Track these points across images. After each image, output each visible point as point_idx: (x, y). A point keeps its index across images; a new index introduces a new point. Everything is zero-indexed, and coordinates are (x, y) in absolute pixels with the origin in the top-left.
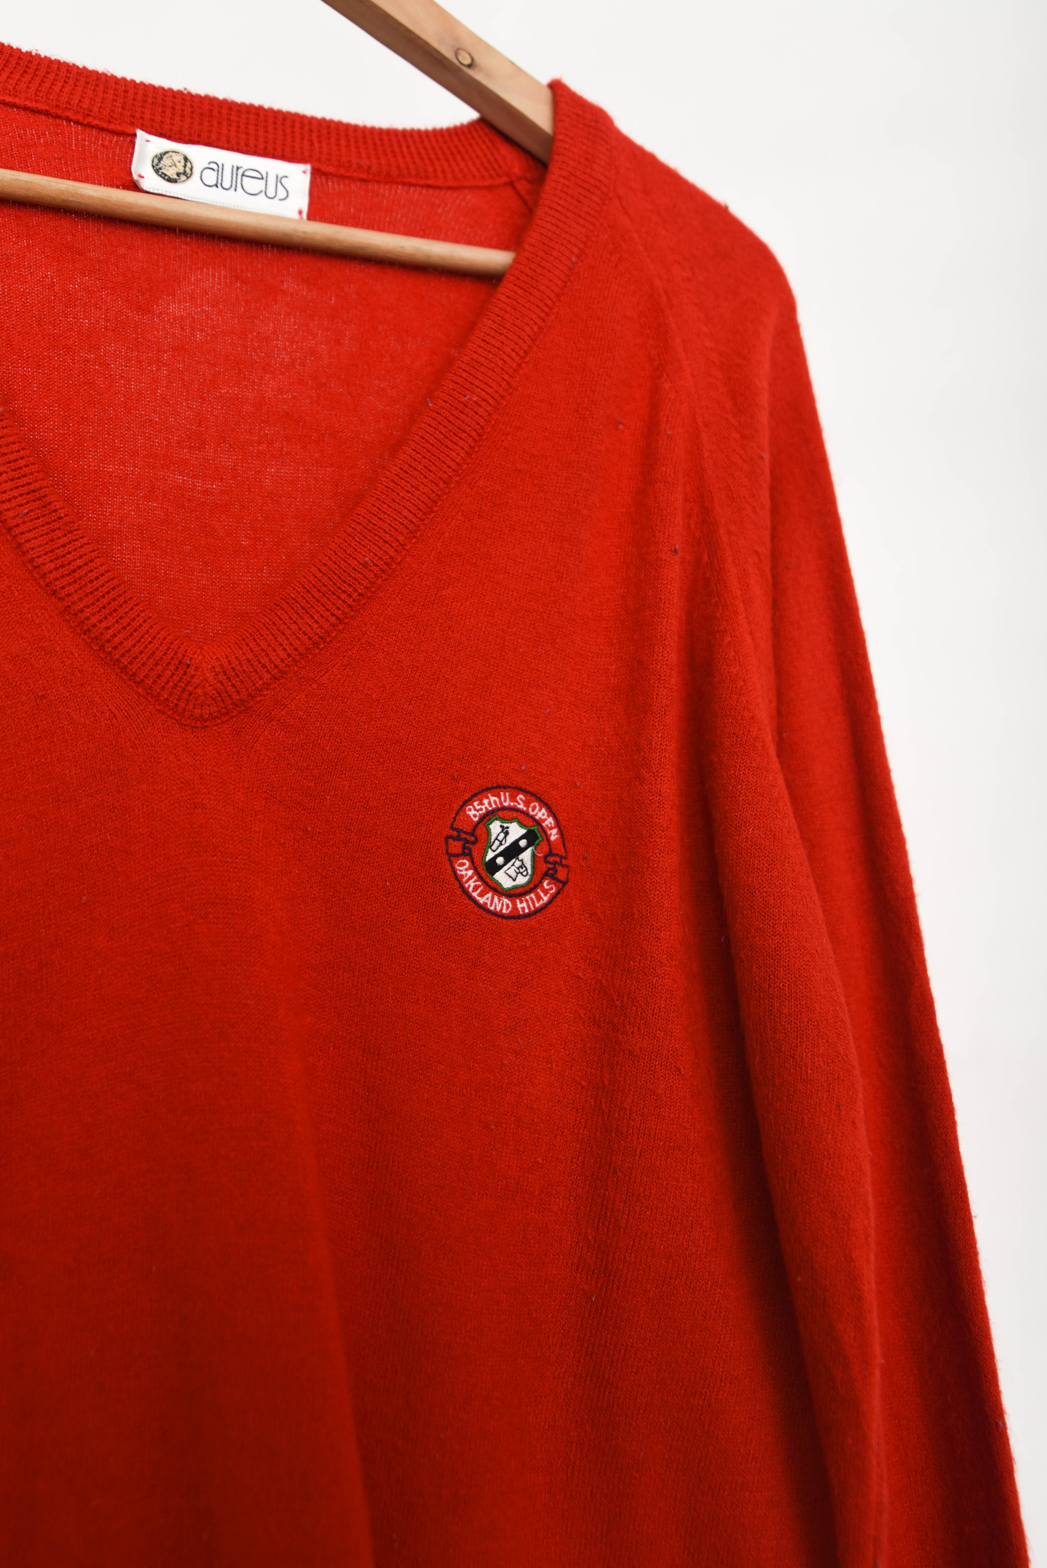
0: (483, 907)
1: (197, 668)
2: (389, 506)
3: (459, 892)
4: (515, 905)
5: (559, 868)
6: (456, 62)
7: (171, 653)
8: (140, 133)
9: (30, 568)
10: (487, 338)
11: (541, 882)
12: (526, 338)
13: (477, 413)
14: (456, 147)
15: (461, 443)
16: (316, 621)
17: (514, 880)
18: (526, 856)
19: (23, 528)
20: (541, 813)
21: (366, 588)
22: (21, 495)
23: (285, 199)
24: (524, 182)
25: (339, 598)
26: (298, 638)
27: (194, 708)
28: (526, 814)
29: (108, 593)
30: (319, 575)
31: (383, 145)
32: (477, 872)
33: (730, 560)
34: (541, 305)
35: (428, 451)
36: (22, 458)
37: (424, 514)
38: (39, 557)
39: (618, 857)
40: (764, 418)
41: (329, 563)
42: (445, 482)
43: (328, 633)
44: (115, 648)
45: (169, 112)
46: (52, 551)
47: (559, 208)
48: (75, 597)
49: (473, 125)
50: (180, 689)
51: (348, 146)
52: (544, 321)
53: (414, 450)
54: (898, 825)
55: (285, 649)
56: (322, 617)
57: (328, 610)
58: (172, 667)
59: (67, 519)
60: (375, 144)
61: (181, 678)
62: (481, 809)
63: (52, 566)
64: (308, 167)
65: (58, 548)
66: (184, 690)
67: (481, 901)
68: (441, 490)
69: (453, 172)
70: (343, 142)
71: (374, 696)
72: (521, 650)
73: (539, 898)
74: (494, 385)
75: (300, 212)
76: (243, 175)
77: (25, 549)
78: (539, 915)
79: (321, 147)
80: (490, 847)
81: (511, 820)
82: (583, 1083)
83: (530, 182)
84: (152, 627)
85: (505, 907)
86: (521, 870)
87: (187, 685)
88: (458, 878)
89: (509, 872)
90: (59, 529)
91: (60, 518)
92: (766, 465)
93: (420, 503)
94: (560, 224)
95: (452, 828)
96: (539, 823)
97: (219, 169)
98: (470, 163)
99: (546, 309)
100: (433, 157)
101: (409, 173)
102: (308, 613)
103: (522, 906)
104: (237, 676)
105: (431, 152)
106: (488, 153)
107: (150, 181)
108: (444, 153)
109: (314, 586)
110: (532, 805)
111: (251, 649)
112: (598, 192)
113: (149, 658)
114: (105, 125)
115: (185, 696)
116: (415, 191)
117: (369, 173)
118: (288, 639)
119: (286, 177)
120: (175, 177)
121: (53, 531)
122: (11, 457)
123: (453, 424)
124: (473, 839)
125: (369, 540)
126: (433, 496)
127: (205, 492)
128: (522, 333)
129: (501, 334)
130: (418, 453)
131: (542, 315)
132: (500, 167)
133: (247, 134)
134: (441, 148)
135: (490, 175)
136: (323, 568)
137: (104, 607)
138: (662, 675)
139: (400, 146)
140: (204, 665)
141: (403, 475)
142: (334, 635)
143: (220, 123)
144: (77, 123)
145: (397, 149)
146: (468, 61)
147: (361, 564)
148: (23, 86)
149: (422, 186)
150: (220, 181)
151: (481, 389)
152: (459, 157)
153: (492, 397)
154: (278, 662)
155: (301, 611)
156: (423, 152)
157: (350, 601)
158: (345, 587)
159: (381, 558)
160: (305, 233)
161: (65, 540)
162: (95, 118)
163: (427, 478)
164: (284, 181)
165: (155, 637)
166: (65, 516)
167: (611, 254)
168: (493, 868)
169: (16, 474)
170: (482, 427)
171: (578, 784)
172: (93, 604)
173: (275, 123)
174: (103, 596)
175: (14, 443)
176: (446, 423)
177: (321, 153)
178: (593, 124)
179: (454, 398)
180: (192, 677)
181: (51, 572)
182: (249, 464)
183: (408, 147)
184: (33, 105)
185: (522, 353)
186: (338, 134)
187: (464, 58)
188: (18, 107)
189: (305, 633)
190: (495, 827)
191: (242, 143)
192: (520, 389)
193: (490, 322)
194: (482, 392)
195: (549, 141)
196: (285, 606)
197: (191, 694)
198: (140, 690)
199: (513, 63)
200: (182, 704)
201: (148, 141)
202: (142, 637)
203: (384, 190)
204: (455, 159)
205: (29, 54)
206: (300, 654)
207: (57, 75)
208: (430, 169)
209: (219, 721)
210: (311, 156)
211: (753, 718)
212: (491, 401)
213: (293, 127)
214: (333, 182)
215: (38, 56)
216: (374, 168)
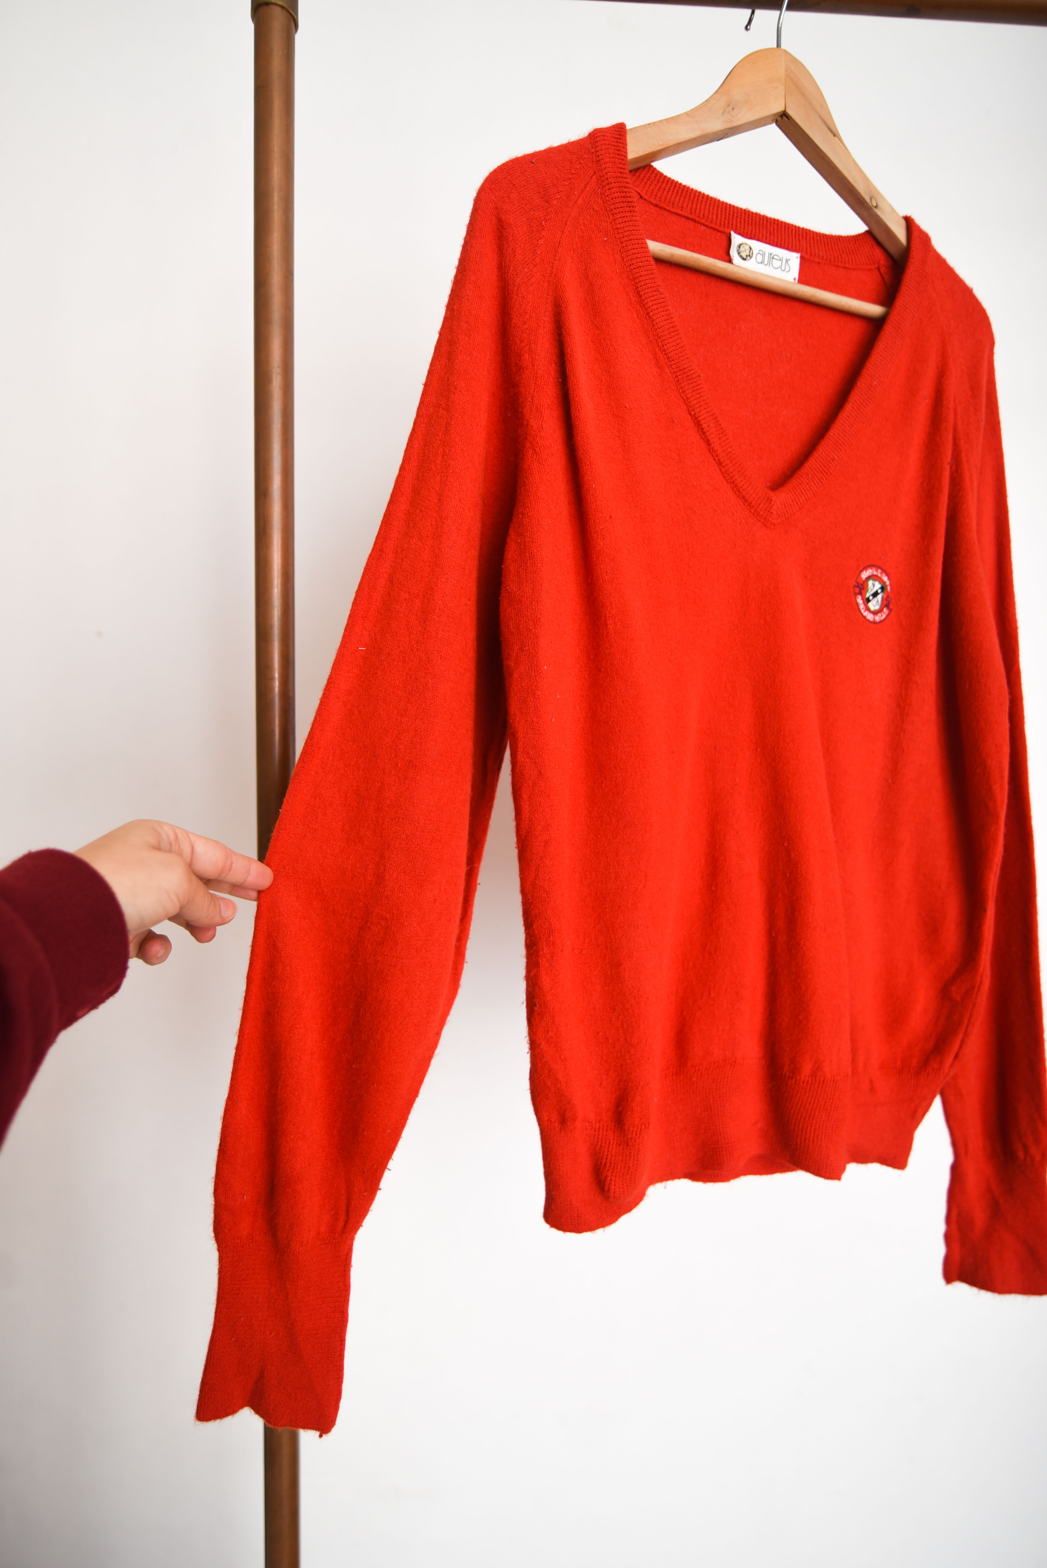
0: (865, 617)
1: (774, 502)
2: (842, 433)
3: (857, 609)
6: (870, 204)
7: (764, 494)
8: (734, 233)
9: (712, 452)
10: (880, 353)
12: (896, 354)
13: (875, 391)
14: (858, 246)
15: (869, 405)
16: (815, 485)
18: (880, 597)
19: (709, 433)
21: (834, 471)
22: (708, 416)
23: (790, 272)
24: (885, 268)
25: (823, 475)
27: (772, 520)
30: (816, 464)
31: (828, 244)
34: (901, 337)
37: (855, 438)
38: (716, 447)
41: (819, 458)
42: (863, 423)
43: (819, 491)
44: (744, 491)
45: (743, 221)
46: (719, 445)
48: (729, 467)
49: (866, 234)
52: (901, 346)
55: (805, 497)
56: (817, 483)
57: (819, 480)
58: (766, 501)
59: (724, 429)
60: (825, 244)
61: (768, 506)
63: (720, 451)
64: (799, 255)
65: (722, 443)
66: (769, 511)
70: (814, 242)
75: (795, 279)
76: (773, 258)
77: (710, 443)
79: (804, 244)
87: (770, 509)
88: (857, 604)
90: (722, 433)
97: (763, 254)
98: (862, 256)
100: (848, 252)
101: (838, 261)
102: (812, 480)
105: (847, 250)
106: (869, 253)
107: (738, 260)
108: (852, 250)
109: (814, 468)
111: (793, 495)
113: (756, 496)
114: (720, 229)
116: (841, 271)
117: (822, 260)
118: (805, 492)
119: (791, 260)
120: (745, 257)
121: (720, 434)
122: (705, 398)
123: (867, 395)
131: (901, 342)
132: (875, 259)
133: (775, 235)
134: (852, 246)
135: (871, 263)
136: (817, 460)
139: (835, 246)
140: (777, 500)
143: (763, 229)
144: (705, 225)
146: (876, 205)
147: (831, 459)
149: (843, 268)
150: (764, 260)
157: (828, 477)
158: (825, 469)
160: (803, 292)
161: (724, 438)
162: (714, 223)
164: (790, 262)
166: (724, 427)
168: (868, 600)
169: (706, 406)
171: (899, 567)
173: (785, 230)
177: (804, 247)
180: (773, 505)
181: (720, 454)
183: (838, 246)
184: (689, 215)
186: (813, 238)
187: (873, 202)
188: (682, 216)
189: (811, 489)
190: (870, 583)
191: (772, 240)
194: (878, 380)
195: (905, 248)
196: (804, 476)
197: (771, 513)
198: (752, 510)
199: (891, 206)
200: (768, 517)
201: (736, 237)
202: (753, 486)
203: (827, 269)
204: (857, 252)
206: (809, 499)
207: (699, 198)
208: (847, 259)
210: (799, 249)
213: (792, 232)
214: (810, 264)
215: (690, 187)
216: (825, 257)
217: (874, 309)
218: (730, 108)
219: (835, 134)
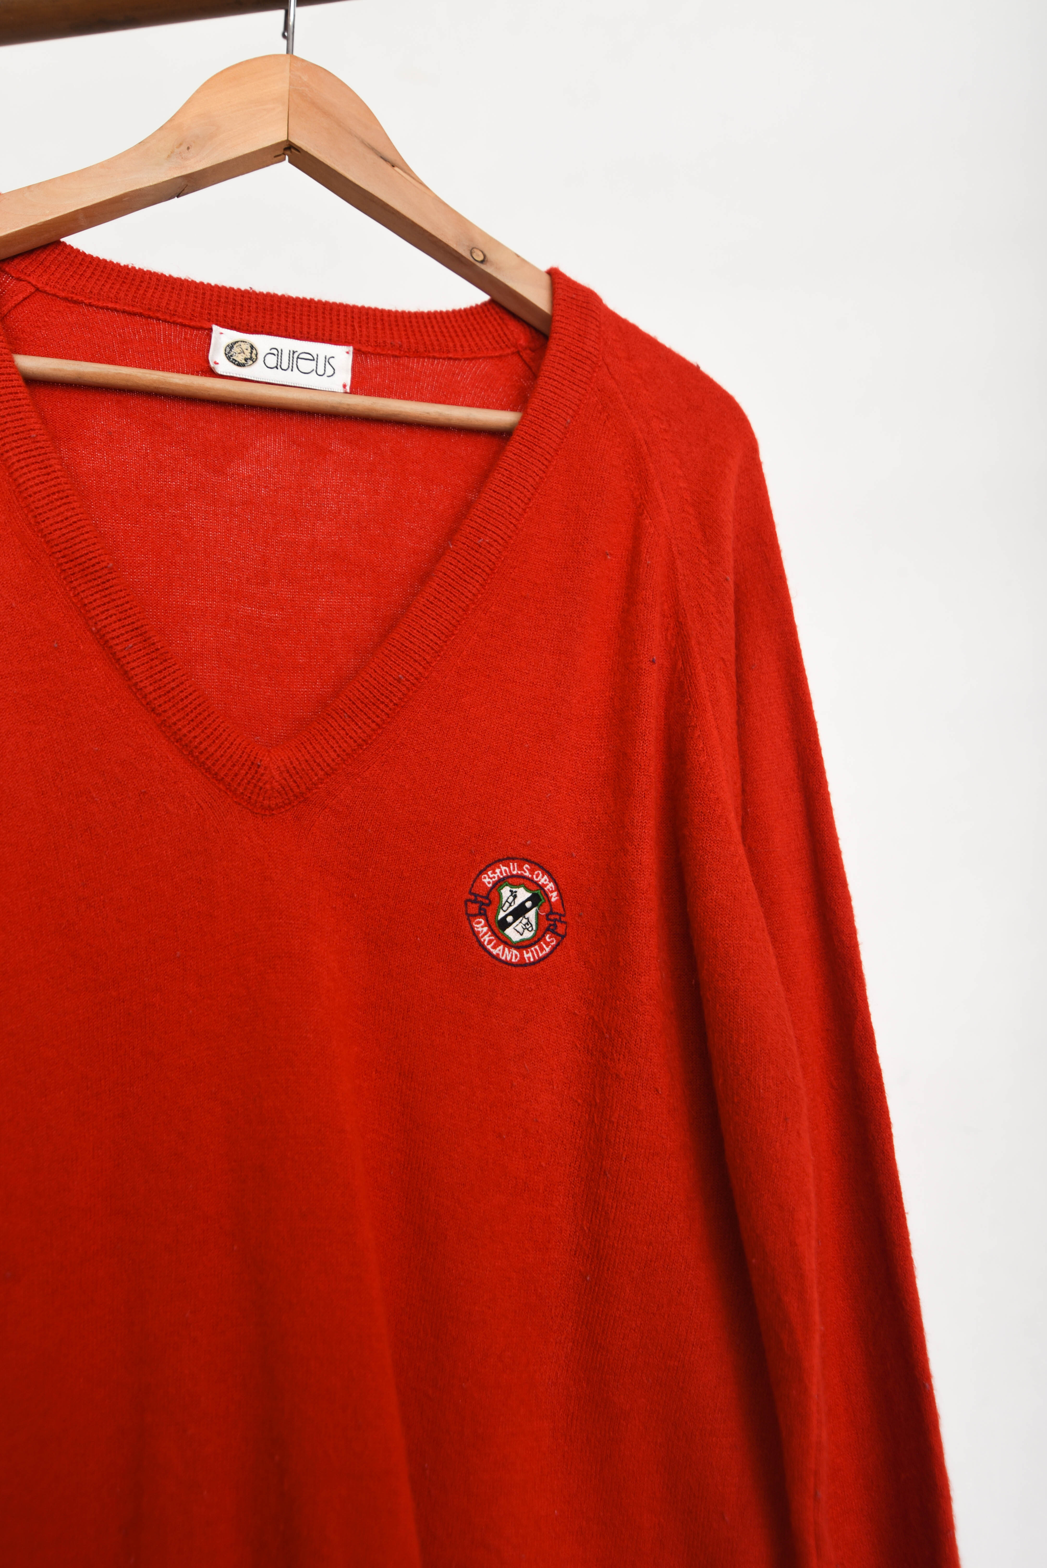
0: (496, 958)
1: (265, 769)
2: (418, 631)
3: (477, 945)
4: (522, 955)
5: (559, 924)
6: (471, 259)
7: (245, 756)
8: (215, 328)
9: (134, 690)
10: (498, 489)
11: (544, 936)
12: (530, 488)
13: (489, 552)
14: (472, 325)
15: (476, 577)
16: (360, 728)
17: (522, 935)
18: (532, 915)
19: (129, 659)
20: (543, 880)
21: (400, 699)
22: (127, 632)
23: (332, 375)
24: (528, 351)
25: (378, 708)
26: (346, 742)
27: (264, 800)
28: (531, 880)
29: (195, 708)
30: (362, 689)
31: (412, 326)
32: (491, 929)
33: (700, 666)
34: (542, 459)
35: (450, 585)
36: (127, 602)
37: (447, 636)
38: (141, 681)
39: (606, 915)
40: (729, 546)
41: (370, 680)
42: (463, 610)
43: (370, 737)
44: (201, 753)
45: (238, 308)
46: (151, 676)
47: (556, 378)
48: (170, 713)
49: (485, 304)
50: (252, 785)
51: (384, 329)
52: (544, 472)
53: (438, 585)
54: (844, 884)
55: (335, 751)
56: (365, 723)
57: (369, 718)
58: (246, 767)
59: (162, 651)
60: (405, 326)
61: (253, 776)
62: (494, 877)
63: (152, 688)
64: (351, 349)
65: (156, 674)
66: (255, 786)
67: (495, 952)
68: (460, 616)
69: (470, 346)
70: (379, 326)
71: (407, 787)
72: (527, 746)
73: (542, 949)
74: (503, 528)
75: (344, 386)
76: (298, 358)
77: (130, 675)
78: (541, 963)
79: (361, 331)
80: (502, 908)
81: (518, 886)
82: (579, 1101)
83: (533, 351)
84: (229, 735)
85: (514, 957)
86: (527, 927)
87: (258, 782)
88: (475, 934)
89: (517, 928)
90: (157, 658)
91: (157, 649)
92: (731, 586)
93: (443, 628)
94: (558, 391)
95: (471, 893)
96: (542, 887)
97: (278, 353)
98: (483, 338)
99: (546, 462)
100: (453, 335)
101: (433, 349)
102: (353, 721)
103: (528, 956)
104: (298, 773)
105: (451, 330)
106: (499, 328)
107: (224, 367)
108: (462, 330)
109: (359, 699)
110: (536, 873)
111: (308, 751)
112: (589, 362)
113: (228, 760)
114: (187, 322)
115: (257, 790)
116: (438, 364)
117: (401, 351)
118: (337, 743)
119: (333, 357)
120: (244, 361)
121: (152, 660)
122: (119, 602)
123: (470, 562)
124: (487, 901)
125: (403, 660)
126: (454, 622)
127: (270, 620)
128: (527, 483)
129: (509, 485)
130: (441, 587)
131: (543, 467)
132: (509, 339)
133: (301, 323)
134: (459, 326)
135: (501, 347)
136: (365, 684)
137: (192, 720)
138: (642, 764)
139: (426, 327)
140: (271, 765)
141: (429, 606)
142: (374, 737)
143: (279, 316)
144: (165, 321)
145: (423, 330)
146: (481, 258)
147: (395, 679)
148: (122, 295)
149: (444, 359)
150: (279, 364)
151: (492, 532)
152: (474, 333)
153: (502, 538)
154: (330, 761)
155: (348, 719)
156: (444, 330)
157: (387, 710)
158: (383, 698)
159: (411, 675)
160: (348, 405)
161: (161, 667)
162: (179, 317)
163: (448, 607)
164: (331, 361)
165: (232, 743)
166: (161, 648)
167: (601, 413)
168: (504, 924)
169: (123, 616)
170: (494, 563)
171: (574, 854)
172: (184, 718)
173: (324, 313)
174: (192, 712)
175: (121, 591)
176: (464, 561)
177: (361, 336)
178: (585, 305)
179: (471, 540)
181: (151, 693)
182: (304, 595)
183: (433, 327)
184: (130, 309)
185: (526, 500)
186: (375, 320)
187: (478, 256)
188: (117, 311)
189: (351, 738)
190: (506, 892)
191: (297, 331)
192: (525, 529)
193: (500, 475)
194: (494, 534)
195: (549, 319)
196: (335, 715)
197: (261, 788)
198: (221, 786)
200: (254, 797)
201: (221, 333)
202: (222, 743)
203: (415, 364)
204: (471, 335)
205: (126, 267)
206: (347, 754)
207: (149, 283)
208: (451, 345)
209: (283, 810)
210: (353, 339)
211: (718, 799)
212: (501, 541)
213: (338, 315)
214: (371, 359)
215: (134, 268)
216: (405, 346)
217: (500, 418)
218: (184, 147)
219: (394, 162)
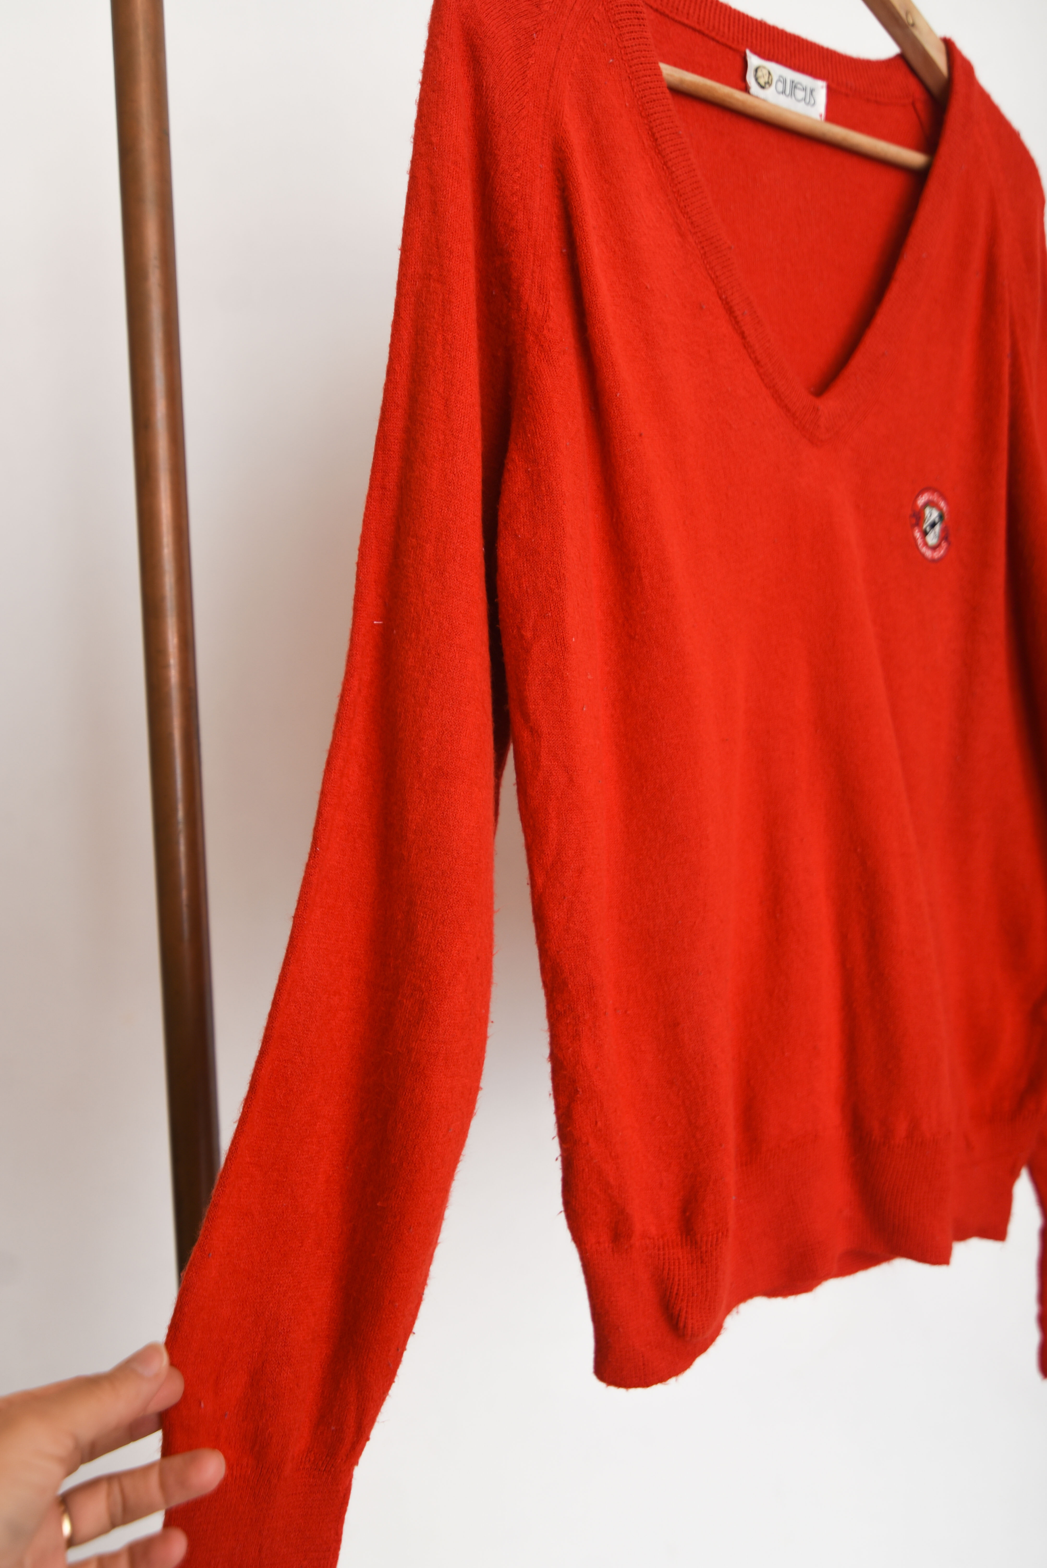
3: (915, 545)
8: (750, 53)
9: (747, 346)
14: (888, 75)
18: (938, 528)
19: (745, 322)
22: (742, 301)
23: (816, 105)
24: (920, 103)
31: (856, 70)
38: (752, 340)
44: (786, 397)
45: (759, 36)
46: (757, 336)
48: (769, 365)
49: (896, 59)
51: (840, 70)
60: (852, 70)
63: (758, 346)
64: (825, 83)
66: (815, 424)
69: (887, 92)
70: (838, 67)
75: (821, 116)
76: (796, 86)
77: (745, 335)
79: (830, 70)
87: (817, 421)
90: (758, 323)
91: (758, 316)
97: (784, 81)
98: (895, 87)
100: (879, 82)
104: (836, 417)
106: (903, 81)
107: (755, 88)
114: (730, 44)
117: (851, 90)
119: (816, 90)
122: (737, 277)
132: (909, 91)
133: (796, 57)
135: (904, 96)
139: (863, 72)
143: (783, 47)
144: (718, 42)
146: (912, 22)
149: (874, 102)
150: (785, 90)
152: (890, 82)
154: (850, 410)
158: (874, 367)
160: (824, 131)
161: (761, 330)
162: (726, 39)
164: (813, 92)
169: (739, 287)
173: (808, 50)
177: (830, 74)
180: (819, 416)
181: (758, 349)
183: (866, 73)
186: (836, 61)
187: (910, 20)
191: (794, 63)
195: (946, 85)
197: (819, 426)
198: (796, 422)
199: (928, 24)
201: (753, 58)
208: (878, 90)
209: (828, 442)
210: (825, 76)
214: (835, 95)
217: (914, 158)
